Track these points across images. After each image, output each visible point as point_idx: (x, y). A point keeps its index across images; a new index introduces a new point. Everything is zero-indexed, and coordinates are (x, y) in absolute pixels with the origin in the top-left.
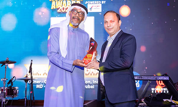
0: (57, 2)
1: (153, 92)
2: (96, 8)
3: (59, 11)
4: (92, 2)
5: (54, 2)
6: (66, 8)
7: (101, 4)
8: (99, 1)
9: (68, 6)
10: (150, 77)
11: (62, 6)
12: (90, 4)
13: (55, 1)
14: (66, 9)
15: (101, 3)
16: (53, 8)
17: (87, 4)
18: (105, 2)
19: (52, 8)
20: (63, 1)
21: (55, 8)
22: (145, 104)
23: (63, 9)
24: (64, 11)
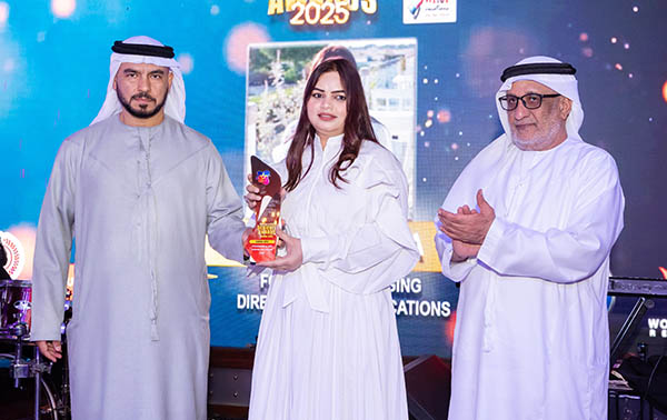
1: (652, 333)
6: (321, 11)
10: (647, 284)
14: (323, 13)
19: (271, 11)
21: (282, 11)
22: (626, 383)
24: (313, 22)
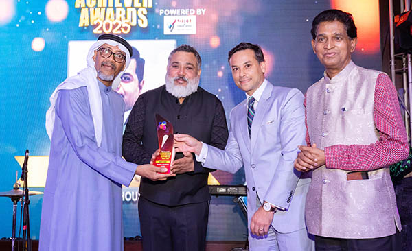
0: (92, 10)
2: (182, 24)
3: (96, 31)
4: (173, 12)
5: (87, 9)
6: (113, 25)
7: (195, 16)
8: (191, 10)
9: (117, 21)
11: (105, 19)
12: (170, 15)
13: (89, 8)
15: (195, 14)
16: (82, 25)
17: (163, 15)
18: (204, 11)
20: (106, 8)
23: (108, 26)
24: (108, 32)
